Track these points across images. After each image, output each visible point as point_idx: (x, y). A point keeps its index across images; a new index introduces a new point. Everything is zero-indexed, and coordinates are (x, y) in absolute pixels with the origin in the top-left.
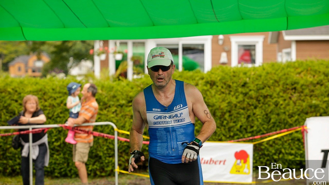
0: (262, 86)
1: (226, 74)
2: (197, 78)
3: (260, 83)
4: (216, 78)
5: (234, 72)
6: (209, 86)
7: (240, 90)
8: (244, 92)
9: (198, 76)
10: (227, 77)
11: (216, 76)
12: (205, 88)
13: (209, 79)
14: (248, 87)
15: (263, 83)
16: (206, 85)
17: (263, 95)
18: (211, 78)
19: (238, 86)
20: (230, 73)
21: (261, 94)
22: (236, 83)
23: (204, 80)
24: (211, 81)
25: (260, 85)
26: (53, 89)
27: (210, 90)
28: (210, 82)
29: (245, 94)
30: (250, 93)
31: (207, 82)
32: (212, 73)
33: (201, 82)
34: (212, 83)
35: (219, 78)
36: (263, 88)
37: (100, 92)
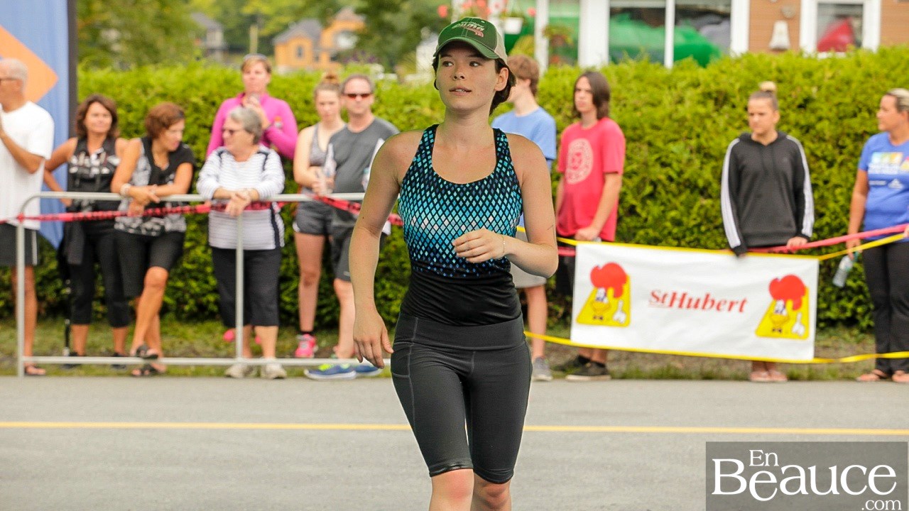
0: (851, 109)
2: (681, 84)
3: (848, 100)
4: (732, 85)
5: (780, 71)
6: (711, 104)
7: (793, 116)
8: (803, 122)
9: (684, 78)
11: (732, 80)
12: (702, 110)
13: (713, 87)
14: (813, 111)
15: (854, 100)
16: (703, 103)
17: (851, 131)
18: (718, 84)
19: (789, 107)
20: (770, 72)
21: (847, 131)
22: (785, 99)
23: (699, 90)
24: (719, 92)
25: (847, 105)
26: (307, 102)
27: (715, 115)
28: (714, 95)
29: (807, 129)
30: (819, 126)
31: (708, 95)
32: (723, 72)
33: (691, 94)
34: (721, 98)
35: (738, 86)
36: (855, 115)
37: (427, 112)
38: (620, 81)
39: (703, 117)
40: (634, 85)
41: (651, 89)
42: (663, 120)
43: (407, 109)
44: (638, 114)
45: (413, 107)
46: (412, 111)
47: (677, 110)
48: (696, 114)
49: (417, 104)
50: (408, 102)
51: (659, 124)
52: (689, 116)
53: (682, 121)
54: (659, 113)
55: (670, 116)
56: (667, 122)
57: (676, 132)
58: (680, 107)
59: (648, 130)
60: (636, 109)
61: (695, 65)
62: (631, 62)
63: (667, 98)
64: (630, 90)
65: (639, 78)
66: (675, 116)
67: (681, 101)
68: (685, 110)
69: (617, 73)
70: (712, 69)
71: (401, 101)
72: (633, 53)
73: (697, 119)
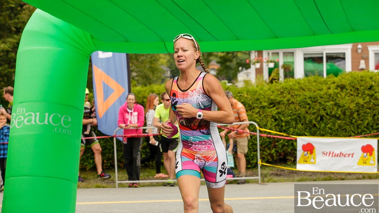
1: (355, 78)
2: (329, 83)
4: (346, 82)
5: (362, 77)
6: (339, 89)
7: (367, 92)
8: (370, 94)
9: (330, 81)
10: (355, 81)
11: (346, 81)
12: (336, 91)
13: (340, 83)
14: (373, 90)
16: (337, 89)
18: (341, 82)
19: (365, 89)
22: (364, 86)
23: (335, 85)
24: (342, 85)
27: (341, 92)
28: (340, 86)
29: (371, 96)
30: (376, 95)
31: (338, 86)
32: (343, 78)
33: (333, 86)
34: (343, 87)
35: (348, 83)
37: (246, 95)
38: (309, 83)
39: (336, 94)
40: (314, 84)
41: (319, 85)
42: (324, 95)
43: (239, 95)
44: (315, 93)
45: (241, 94)
46: (241, 96)
47: (328, 92)
48: (335, 92)
49: (242, 93)
50: (239, 93)
51: (322, 96)
52: (332, 93)
53: (330, 95)
54: (322, 93)
55: (326, 94)
56: (325, 96)
57: (328, 99)
58: (329, 90)
59: (319, 98)
60: (315, 92)
61: (333, 76)
62: (312, 76)
63: (325, 88)
64: (312, 85)
65: (315, 81)
66: (328, 94)
67: (329, 88)
68: (331, 91)
69: (308, 80)
70: (339, 77)
71: (237, 92)
72: (313, 73)
73: (335, 94)
